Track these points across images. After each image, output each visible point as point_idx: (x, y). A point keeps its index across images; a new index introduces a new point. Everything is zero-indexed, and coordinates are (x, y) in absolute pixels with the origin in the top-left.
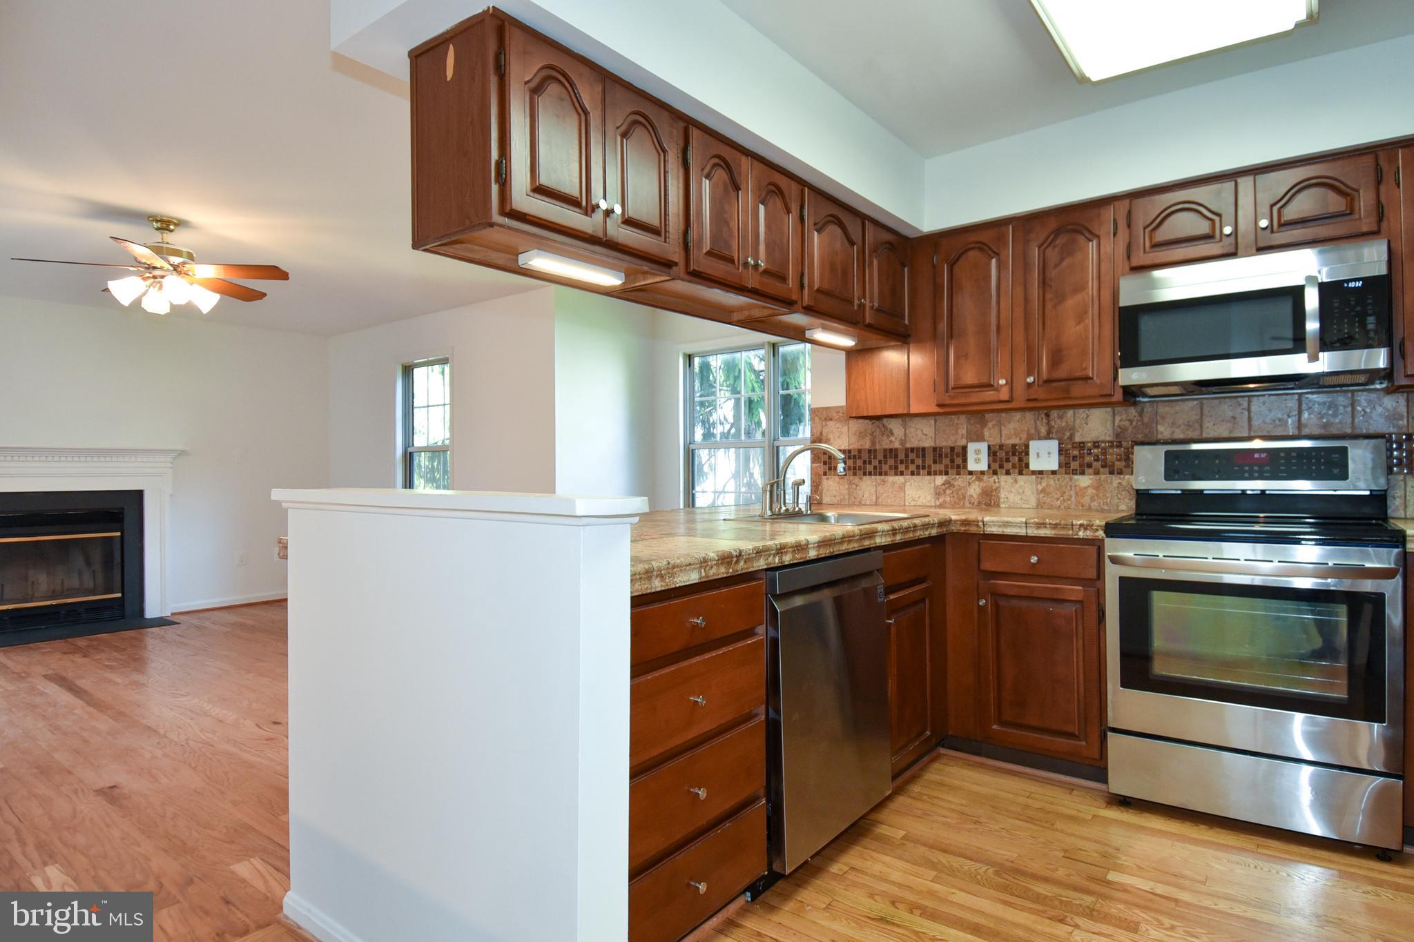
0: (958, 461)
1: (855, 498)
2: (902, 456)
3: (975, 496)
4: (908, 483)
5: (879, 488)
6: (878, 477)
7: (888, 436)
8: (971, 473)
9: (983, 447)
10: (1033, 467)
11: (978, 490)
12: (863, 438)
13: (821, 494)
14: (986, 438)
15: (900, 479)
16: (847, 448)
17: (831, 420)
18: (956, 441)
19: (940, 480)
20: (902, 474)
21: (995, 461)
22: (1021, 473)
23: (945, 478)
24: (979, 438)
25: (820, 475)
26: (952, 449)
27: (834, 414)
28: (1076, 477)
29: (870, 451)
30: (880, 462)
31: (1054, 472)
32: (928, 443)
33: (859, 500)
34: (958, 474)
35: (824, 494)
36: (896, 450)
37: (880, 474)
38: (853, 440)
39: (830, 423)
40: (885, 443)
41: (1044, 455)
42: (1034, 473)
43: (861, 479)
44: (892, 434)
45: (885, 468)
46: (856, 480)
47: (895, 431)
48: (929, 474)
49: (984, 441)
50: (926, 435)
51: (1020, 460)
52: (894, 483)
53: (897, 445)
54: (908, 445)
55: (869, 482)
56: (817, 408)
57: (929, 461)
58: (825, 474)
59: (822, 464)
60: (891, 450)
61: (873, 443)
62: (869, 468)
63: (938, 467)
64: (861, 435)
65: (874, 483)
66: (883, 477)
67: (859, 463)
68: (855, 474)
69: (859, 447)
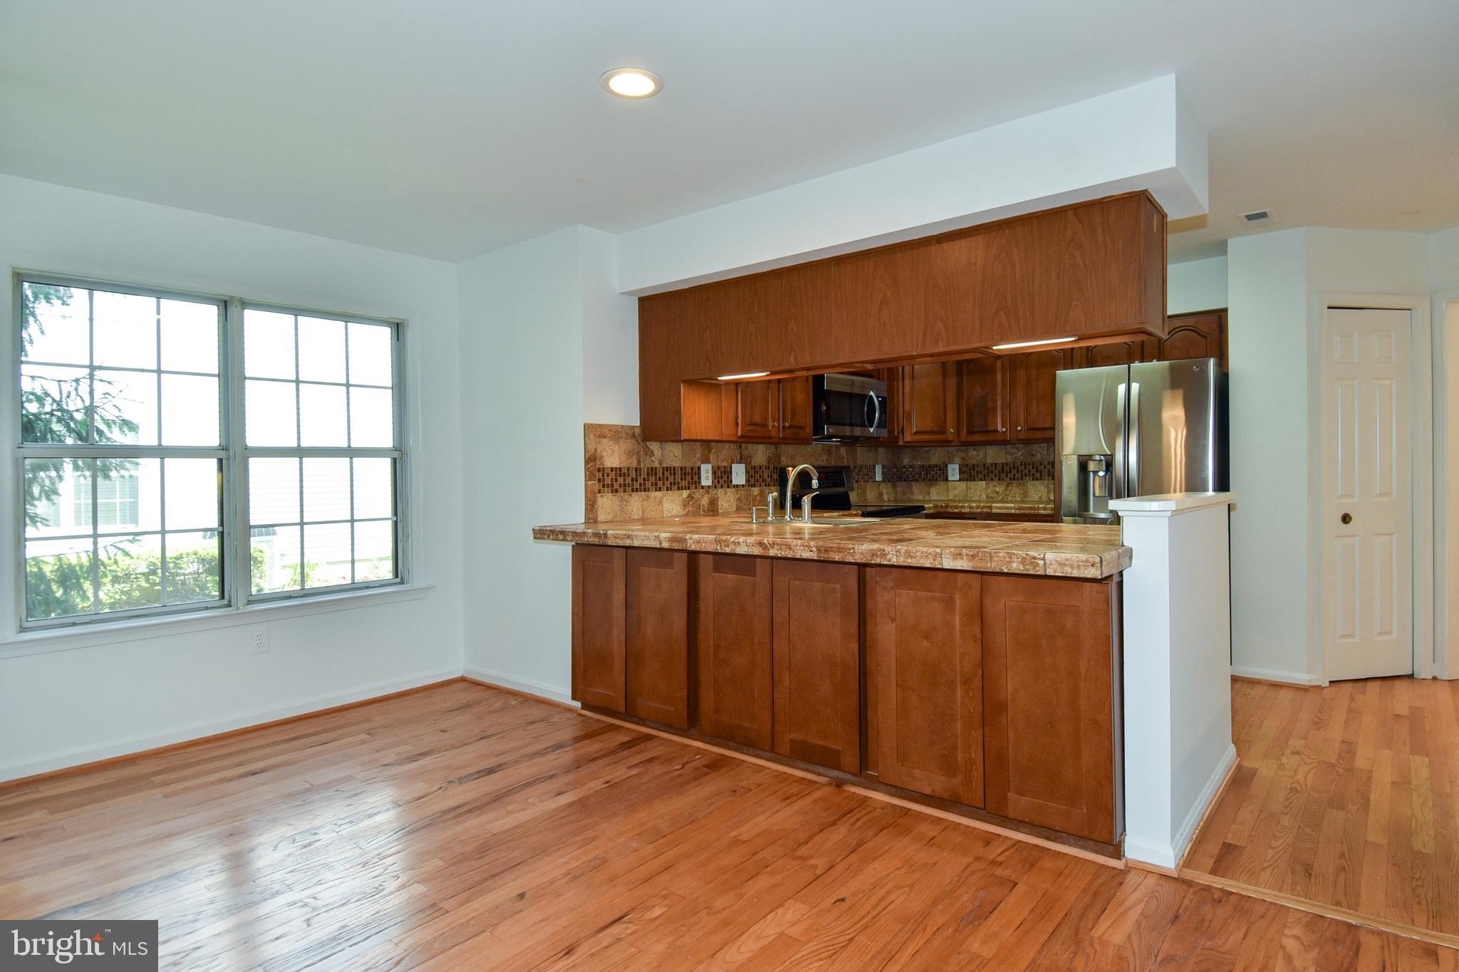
0: (696, 478)
1: (626, 514)
2: (660, 474)
3: (706, 506)
4: (665, 498)
5: (645, 502)
6: (643, 493)
7: (650, 456)
8: (703, 487)
9: (709, 467)
10: (733, 483)
11: (707, 501)
12: (631, 457)
13: (596, 512)
14: (711, 461)
15: (659, 494)
16: (618, 466)
17: (604, 437)
18: (694, 463)
19: (685, 493)
20: (660, 490)
21: (715, 478)
22: (728, 487)
23: (688, 491)
24: (707, 461)
25: (595, 493)
26: (692, 469)
27: (607, 432)
28: (752, 489)
29: (636, 469)
30: (644, 479)
31: (743, 486)
32: (677, 464)
33: (628, 515)
34: (696, 488)
35: (599, 513)
36: (656, 468)
37: (645, 491)
38: (624, 458)
39: (604, 441)
40: (646, 464)
41: (739, 475)
42: (734, 486)
43: (630, 495)
44: (653, 455)
45: (648, 484)
46: (626, 497)
47: (655, 452)
48: (678, 489)
49: (710, 463)
50: (676, 457)
51: (728, 477)
52: (655, 498)
53: (656, 464)
54: (664, 465)
55: (637, 498)
56: (591, 424)
57: (678, 477)
58: (599, 492)
59: (596, 482)
60: (652, 468)
61: (639, 463)
62: (637, 485)
63: (684, 483)
64: (629, 454)
65: (641, 499)
66: (647, 493)
67: (628, 480)
68: (625, 491)
69: (628, 466)
